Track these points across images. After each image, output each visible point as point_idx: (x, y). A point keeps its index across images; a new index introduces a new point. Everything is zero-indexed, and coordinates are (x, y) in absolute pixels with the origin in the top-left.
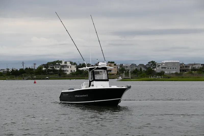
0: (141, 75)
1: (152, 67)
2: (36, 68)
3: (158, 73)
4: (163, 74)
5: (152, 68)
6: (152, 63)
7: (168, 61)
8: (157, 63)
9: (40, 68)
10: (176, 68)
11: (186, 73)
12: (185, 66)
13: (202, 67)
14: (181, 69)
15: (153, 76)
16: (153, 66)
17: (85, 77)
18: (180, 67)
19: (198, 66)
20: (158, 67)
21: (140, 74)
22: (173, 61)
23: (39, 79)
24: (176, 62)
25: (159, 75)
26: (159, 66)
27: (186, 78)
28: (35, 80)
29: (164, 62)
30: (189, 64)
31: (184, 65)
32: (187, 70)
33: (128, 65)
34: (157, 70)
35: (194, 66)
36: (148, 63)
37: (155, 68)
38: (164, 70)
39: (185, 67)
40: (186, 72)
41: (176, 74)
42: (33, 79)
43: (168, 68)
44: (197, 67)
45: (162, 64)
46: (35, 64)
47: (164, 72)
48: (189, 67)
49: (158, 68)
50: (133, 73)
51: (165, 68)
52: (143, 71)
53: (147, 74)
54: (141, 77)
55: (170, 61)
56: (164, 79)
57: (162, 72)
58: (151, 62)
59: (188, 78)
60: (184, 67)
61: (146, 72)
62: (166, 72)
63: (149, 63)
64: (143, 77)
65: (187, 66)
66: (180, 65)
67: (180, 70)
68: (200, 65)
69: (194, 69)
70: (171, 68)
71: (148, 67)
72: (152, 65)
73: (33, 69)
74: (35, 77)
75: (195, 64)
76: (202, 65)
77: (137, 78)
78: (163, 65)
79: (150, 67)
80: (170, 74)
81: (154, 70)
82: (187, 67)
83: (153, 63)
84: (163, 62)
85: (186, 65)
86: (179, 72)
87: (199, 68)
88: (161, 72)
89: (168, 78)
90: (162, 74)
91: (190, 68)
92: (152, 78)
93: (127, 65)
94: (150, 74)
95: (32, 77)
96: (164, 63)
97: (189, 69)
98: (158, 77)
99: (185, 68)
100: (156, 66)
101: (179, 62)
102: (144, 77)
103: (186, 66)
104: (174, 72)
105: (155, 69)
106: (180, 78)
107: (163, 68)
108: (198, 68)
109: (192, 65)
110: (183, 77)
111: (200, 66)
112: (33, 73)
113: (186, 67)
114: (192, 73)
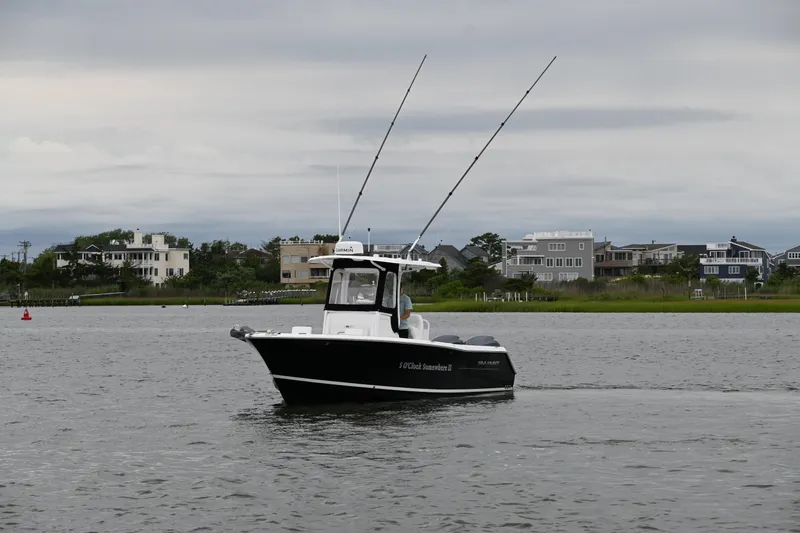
0: (443, 287)
1: (488, 256)
2: (30, 261)
3: (512, 281)
4: (531, 284)
5: (485, 259)
6: (488, 242)
7: (548, 235)
8: (508, 241)
9: (46, 261)
10: (578, 262)
11: (617, 282)
12: (616, 254)
13: (680, 257)
14: (599, 264)
15: (489, 295)
16: (489, 252)
17: (224, 296)
18: (597, 256)
19: (665, 252)
20: (509, 257)
21: (440, 283)
22: (567, 235)
23: (43, 305)
24: (579, 237)
25: (511, 290)
26: (514, 252)
27: (618, 298)
28: (28, 308)
29: (535, 237)
30: (631, 246)
31: (612, 248)
32: (622, 271)
33: (393, 248)
34: (507, 268)
35: (650, 255)
36: (472, 240)
37: (499, 260)
38: (531, 268)
39: (616, 258)
40: (619, 275)
41: (581, 283)
42: (19, 305)
43: (550, 262)
44: (662, 257)
45: (525, 247)
46: (26, 245)
47: (533, 277)
48: (630, 256)
49: (509, 262)
50: (412, 281)
51: (537, 260)
52: (450, 271)
53: (465, 286)
54: (444, 295)
55: (557, 235)
56: (533, 304)
57: (523, 277)
58: (482, 238)
59: (628, 299)
60: (611, 259)
61: (462, 276)
62: (541, 277)
63: (475, 240)
64: (450, 297)
65: (624, 254)
66: (596, 250)
67: (597, 270)
68: (672, 249)
69: (651, 267)
70: (559, 263)
71: (470, 256)
72: (484, 249)
73: (18, 263)
74: (26, 294)
75: (653, 247)
76: (680, 248)
77: (429, 298)
78: (530, 248)
79: (477, 259)
80: (554, 284)
81: (496, 269)
82: (624, 258)
83: (491, 243)
84: (528, 237)
85: (620, 248)
86: (591, 277)
87: (669, 262)
88: (520, 278)
89: (550, 300)
90: (523, 284)
91: (635, 261)
92: (485, 299)
93: (388, 248)
94: (479, 283)
95: (17, 297)
96: (534, 240)
97: (629, 265)
98: (509, 295)
99: (614, 263)
100: (500, 254)
101: (591, 236)
102: (457, 295)
103: (620, 254)
104: (572, 277)
105: (499, 267)
106: (596, 299)
107: (528, 260)
108: (666, 260)
109: (644, 248)
110: (606, 298)
111: (674, 254)
112: (18, 280)
113: (620, 256)
114: (641, 281)
